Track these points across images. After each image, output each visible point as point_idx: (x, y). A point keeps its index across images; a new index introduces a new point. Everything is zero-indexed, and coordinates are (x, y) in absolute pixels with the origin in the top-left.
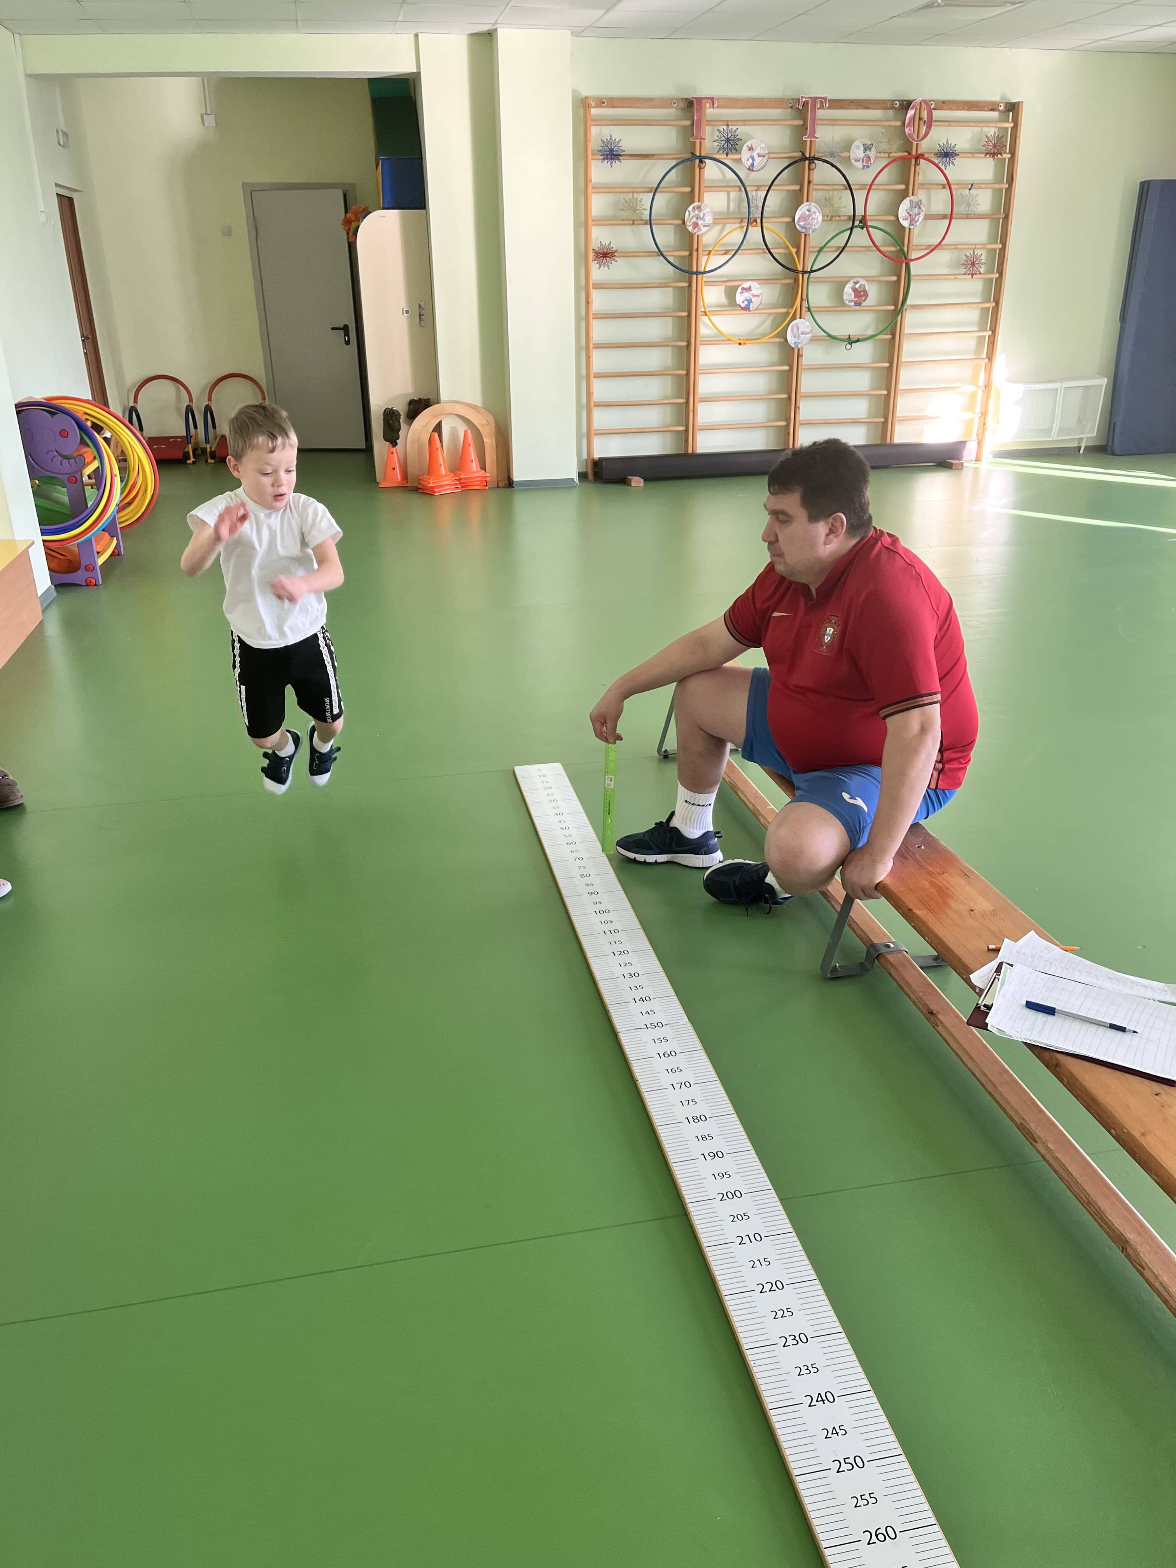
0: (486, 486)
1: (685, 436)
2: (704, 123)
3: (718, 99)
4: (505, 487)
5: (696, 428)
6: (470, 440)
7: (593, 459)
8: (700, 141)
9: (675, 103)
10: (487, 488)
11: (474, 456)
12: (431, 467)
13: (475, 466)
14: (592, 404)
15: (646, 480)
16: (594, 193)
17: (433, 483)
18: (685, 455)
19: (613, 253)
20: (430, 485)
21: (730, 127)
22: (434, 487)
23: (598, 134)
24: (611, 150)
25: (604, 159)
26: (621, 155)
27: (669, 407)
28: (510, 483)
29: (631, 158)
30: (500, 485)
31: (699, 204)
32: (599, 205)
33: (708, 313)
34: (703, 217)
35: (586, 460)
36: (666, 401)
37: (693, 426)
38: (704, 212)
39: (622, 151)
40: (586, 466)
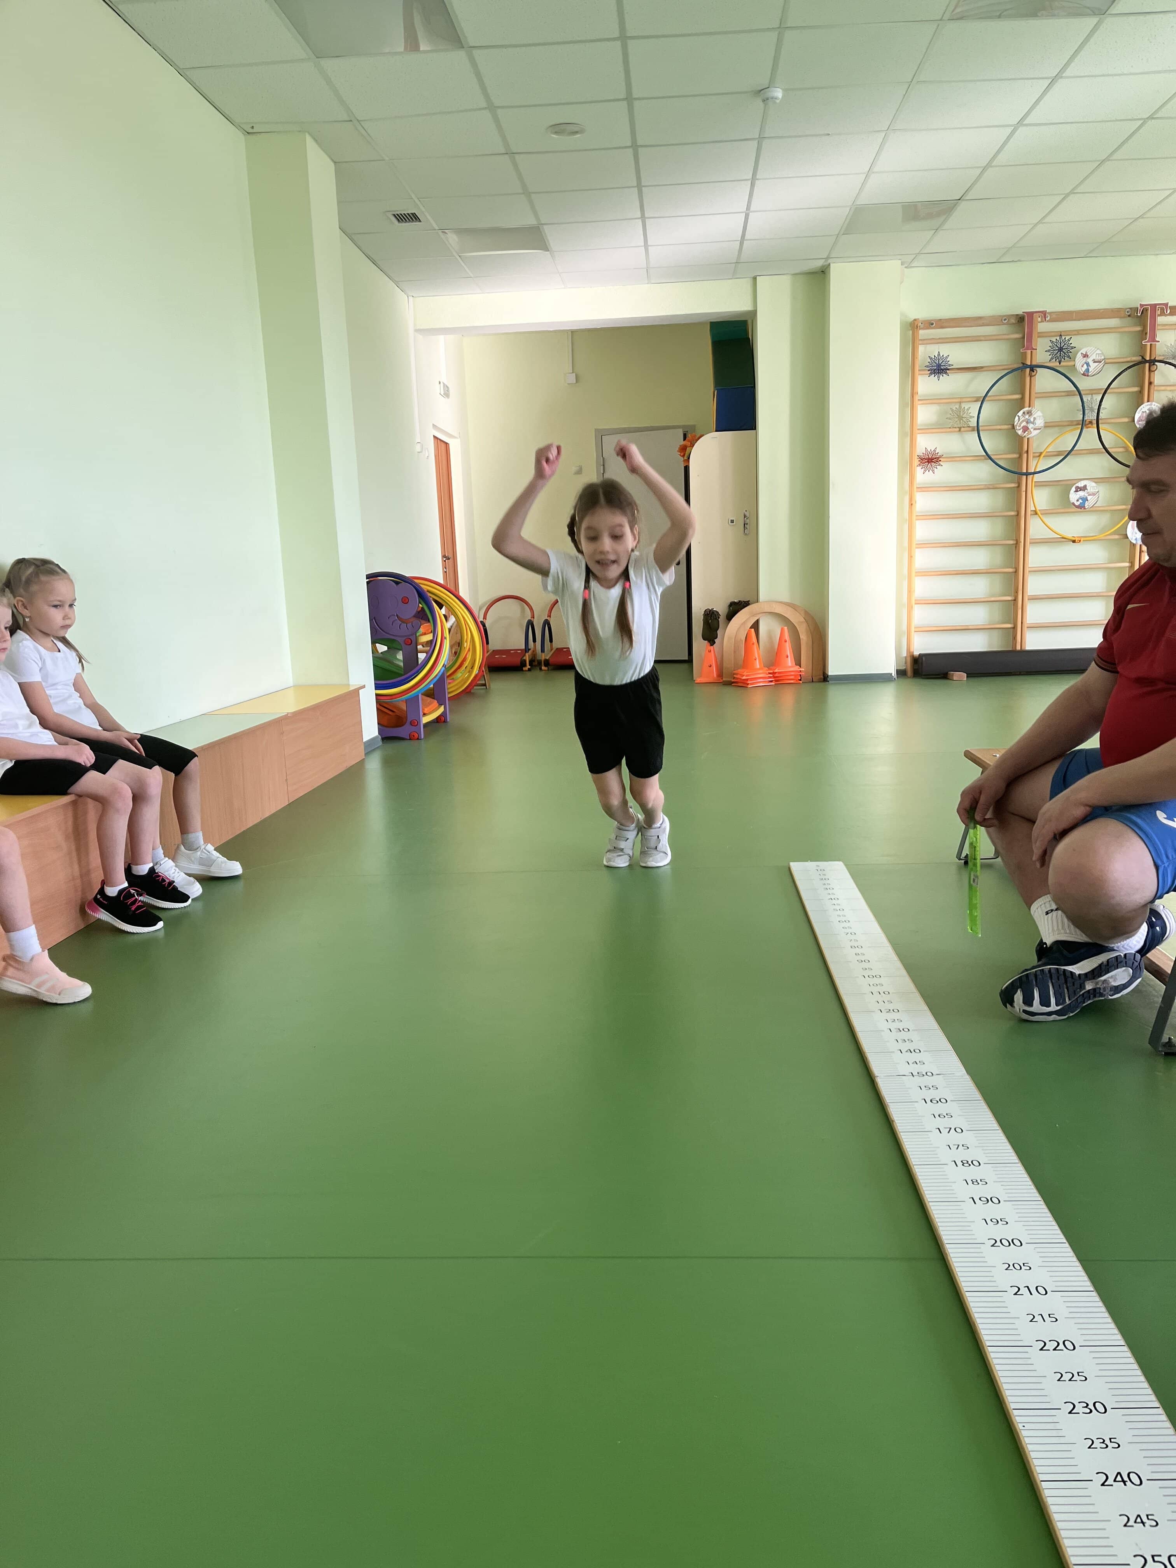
0: (800, 680)
1: (1012, 633)
2: (1035, 335)
3: (1050, 313)
4: (819, 682)
5: (1025, 625)
6: (787, 636)
7: (913, 656)
8: (1031, 352)
9: (1005, 320)
10: (801, 682)
11: (790, 652)
12: (747, 662)
13: (790, 662)
14: (913, 602)
15: (970, 675)
16: (920, 404)
17: (747, 676)
18: (1014, 652)
19: (938, 458)
20: (744, 678)
21: (1063, 338)
22: (747, 680)
23: (926, 352)
24: (939, 365)
25: (931, 374)
26: (948, 369)
27: (997, 604)
28: (825, 678)
29: (960, 371)
30: (814, 680)
31: (1030, 408)
32: (925, 414)
33: (1039, 512)
34: (1034, 421)
35: (906, 657)
36: (993, 599)
37: (1022, 623)
38: (1035, 416)
39: (950, 365)
40: (906, 663)
